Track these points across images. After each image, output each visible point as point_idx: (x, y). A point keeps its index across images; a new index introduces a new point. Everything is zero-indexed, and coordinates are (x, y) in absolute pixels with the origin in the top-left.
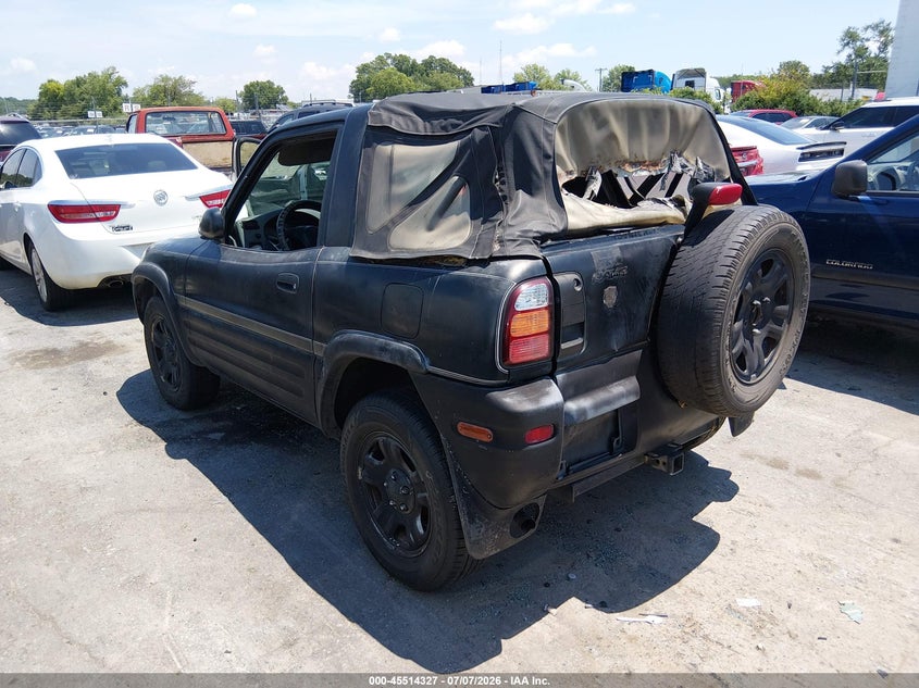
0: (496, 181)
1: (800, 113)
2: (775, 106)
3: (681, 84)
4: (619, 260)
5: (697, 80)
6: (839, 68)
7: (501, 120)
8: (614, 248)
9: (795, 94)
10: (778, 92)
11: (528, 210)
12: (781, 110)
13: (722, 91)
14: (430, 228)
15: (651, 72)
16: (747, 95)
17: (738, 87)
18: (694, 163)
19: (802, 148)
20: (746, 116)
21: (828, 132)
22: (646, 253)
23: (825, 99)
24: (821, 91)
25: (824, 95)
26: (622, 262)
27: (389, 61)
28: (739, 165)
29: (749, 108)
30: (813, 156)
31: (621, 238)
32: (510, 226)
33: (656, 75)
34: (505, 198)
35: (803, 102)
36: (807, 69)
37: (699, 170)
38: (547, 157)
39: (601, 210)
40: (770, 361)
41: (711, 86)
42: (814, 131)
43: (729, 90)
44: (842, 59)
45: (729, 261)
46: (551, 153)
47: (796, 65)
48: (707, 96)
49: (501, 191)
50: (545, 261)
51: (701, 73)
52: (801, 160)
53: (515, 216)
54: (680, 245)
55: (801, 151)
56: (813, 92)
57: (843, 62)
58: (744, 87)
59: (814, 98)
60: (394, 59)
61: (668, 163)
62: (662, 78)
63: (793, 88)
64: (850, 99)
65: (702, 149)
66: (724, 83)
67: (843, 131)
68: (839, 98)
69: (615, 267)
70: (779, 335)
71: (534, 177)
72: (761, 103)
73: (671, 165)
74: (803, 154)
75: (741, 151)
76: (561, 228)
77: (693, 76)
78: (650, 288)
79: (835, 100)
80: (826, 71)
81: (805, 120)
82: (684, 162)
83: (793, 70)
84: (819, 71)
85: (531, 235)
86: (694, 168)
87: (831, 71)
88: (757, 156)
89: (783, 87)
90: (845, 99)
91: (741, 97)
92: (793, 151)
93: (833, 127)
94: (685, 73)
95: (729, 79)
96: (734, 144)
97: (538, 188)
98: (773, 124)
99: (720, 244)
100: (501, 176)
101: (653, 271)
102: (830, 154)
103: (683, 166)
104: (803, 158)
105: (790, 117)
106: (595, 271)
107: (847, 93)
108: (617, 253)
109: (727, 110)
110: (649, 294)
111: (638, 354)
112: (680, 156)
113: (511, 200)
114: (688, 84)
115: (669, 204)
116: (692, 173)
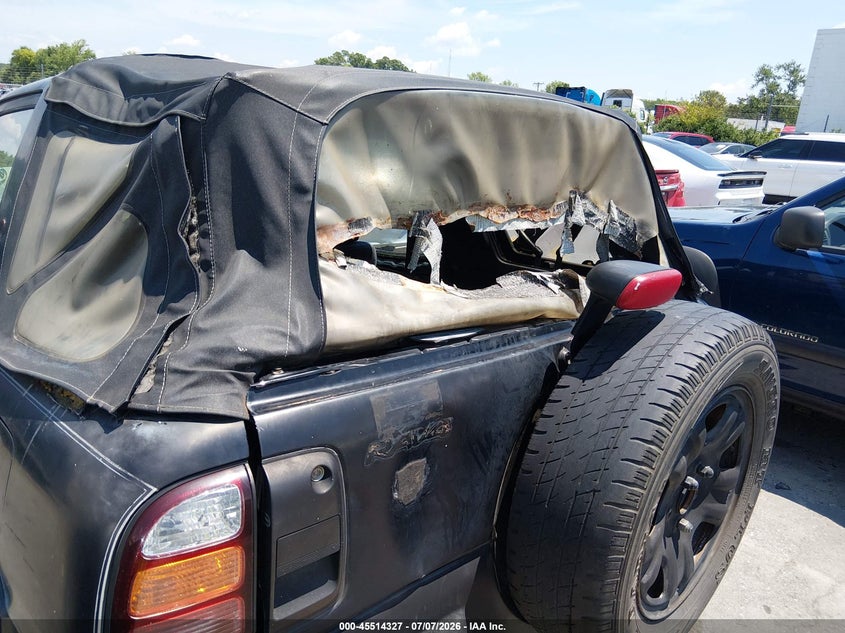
0: (192, 229)
1: (717, 139)
2: (695, 130)
3: (610, 102)
4: (434, 408)
5: (625, 101)
6: (752, 101)
7: (202, 104)
8: (426, 383)
9: (713, 121)
10: (699, 117)
11: (248, 296)
12: (700, 134)
13: (646, 113)
14: (77, 306)
15: (583, 89)
16: (669, 118)
17: (660, 110)
18: (604, 208)
19: (723, 175)
20: (667, 138)
21: (746, 159)
22: (493, 389)
23: (741, 128)
24: (738, 120)
25: (740, 124)
26: (441, 410)
27: (346, 58)
28: (662, 188)
29: (670, 130)
30: (733, 184)
31: (448, 355)
32: (199, 331)
33: (587, 93)
34: (206, 265)
35: (722, 128)
36: (723, 100)
37: (612, 220)
38: (300, 190)
39: (416, 295)
40: (703, 560)
41: (637, 106)
42: (730, 157)
43: (653, 112)
44: (756, 93)
45: (659, 414)
46: (307, 182)
47: (715, 94)
48: (633, 116)
49: (201, 250)
50: (250, 425)
51: (628, 94)
52: (721, 187)
53: (217, 309)
54: (562, 362)
55: (723, 178)
56: (730, 121)
57: (757, 96)
58: (667, 110)
59: (731, 126)
60: (351, 57)
61: (564, 209)
62: (593, 96)
63: (712, 115)
64: (764, 130)
65: (619, 189)
66: (649, 105)
67: (761, 160)
68: (754, 128)
69: (424, 424)
70: (719, 516)
71: (270, 229)
72: (681, 126)
73: (570, 212)
74: (723, 181)
75: (665, 173)
76: (307, 342)
77: (621, 96)
78: (498, 452)
79: (751, 129)
80: (740, 103)
81: (722, 146)
82: (590, 207)
83: (711, 98)
84: (735, 102)
85: (232, 360)
86: (604, 218)
87: (745, 103)
88: (678, 180)
89: (704, 112)
90: (760, 129)
91: (664, 120)
92: (714, 177)
93: (751, 155)
94: (614, 93)
95: (653, 103)
96: (657, 166)
97: (279, 252)
98: (693, 147)
99: (644, 374)
100: (202, 219)
101: (507, 420)
102: (749, 183)
103: (589, 215)
104: (724, 185)
105: (708, 142)
106: (374, 439)
107: (761, 123)
108: (433, 394)
109: (650, 131)
110: (495, 463)
111: (470, 569)
112: (583, 197)
113: (221, 270)
114: (616, 103)
115: (551, 285)
116: (600, 225)
